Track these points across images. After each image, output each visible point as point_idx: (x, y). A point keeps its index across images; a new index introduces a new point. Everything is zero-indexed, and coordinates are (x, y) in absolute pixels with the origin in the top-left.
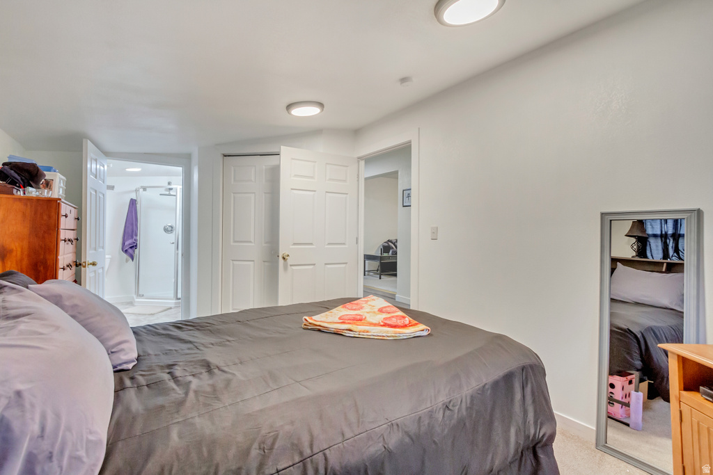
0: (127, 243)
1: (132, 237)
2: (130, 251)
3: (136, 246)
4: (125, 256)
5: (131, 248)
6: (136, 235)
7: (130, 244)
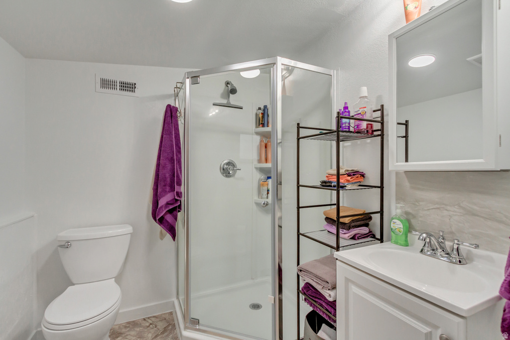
0: (162, 202)
1: (172, 189)
2: (169, 218)
3: (180, 207)
4: (158, 228)
5: (171, 212)
6: (179, 184)
7: (168, 204)
